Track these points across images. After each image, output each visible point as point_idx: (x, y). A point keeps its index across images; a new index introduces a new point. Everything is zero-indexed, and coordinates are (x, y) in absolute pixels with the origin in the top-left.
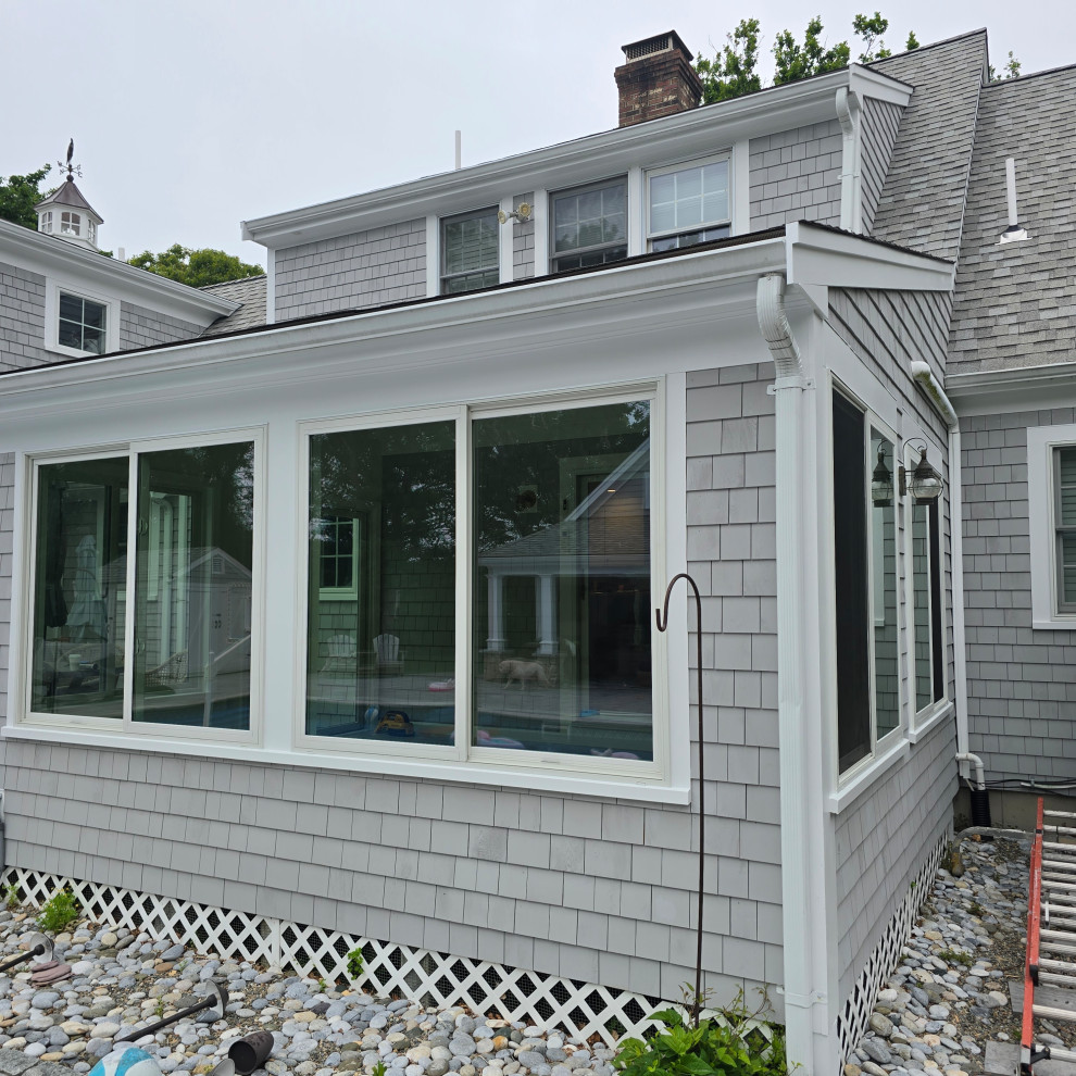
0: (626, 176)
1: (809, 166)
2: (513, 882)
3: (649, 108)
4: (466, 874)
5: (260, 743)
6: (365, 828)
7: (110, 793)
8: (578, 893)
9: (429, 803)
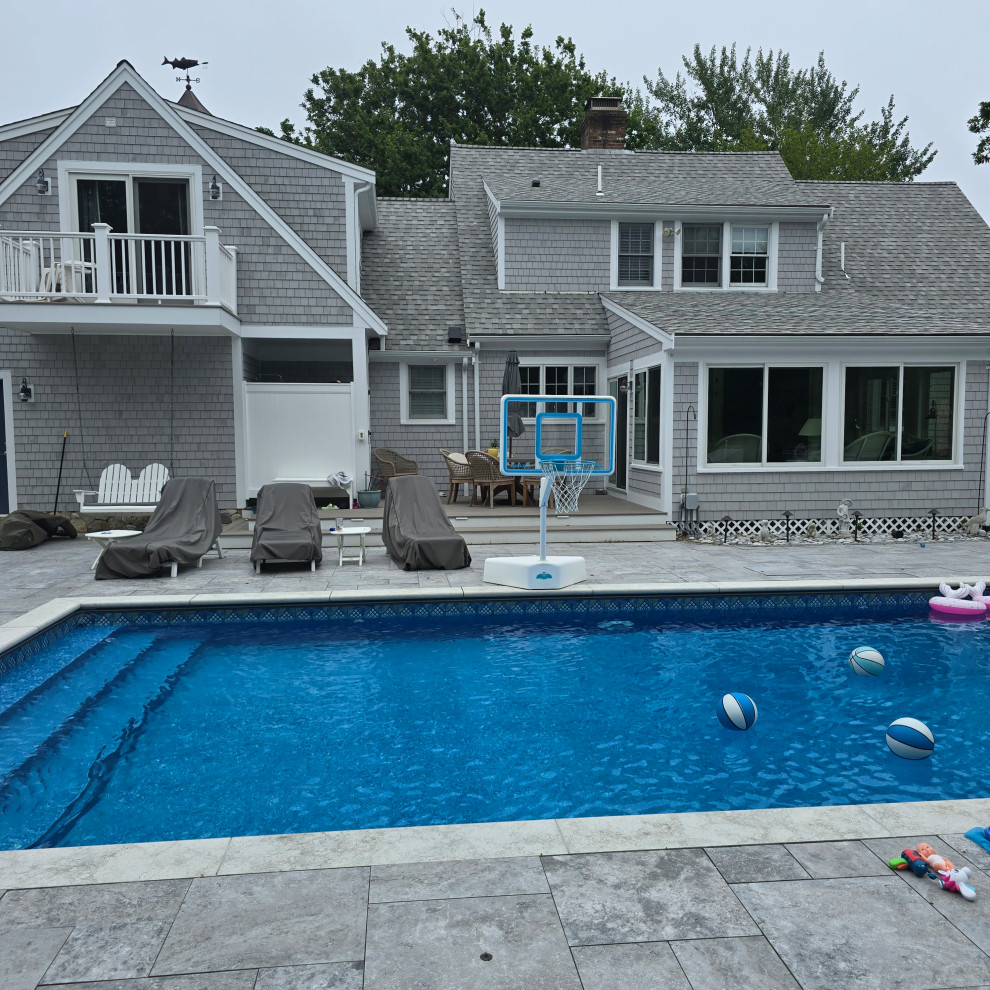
0: (722, 225)
1: (803, 240)
2: (913, 495)
3: (608, 141)
4: (899, 496)
5: (825, 465)
6: (864, 487)
7: (755, 488)
8: (932, 495)
9: (887, 478)
